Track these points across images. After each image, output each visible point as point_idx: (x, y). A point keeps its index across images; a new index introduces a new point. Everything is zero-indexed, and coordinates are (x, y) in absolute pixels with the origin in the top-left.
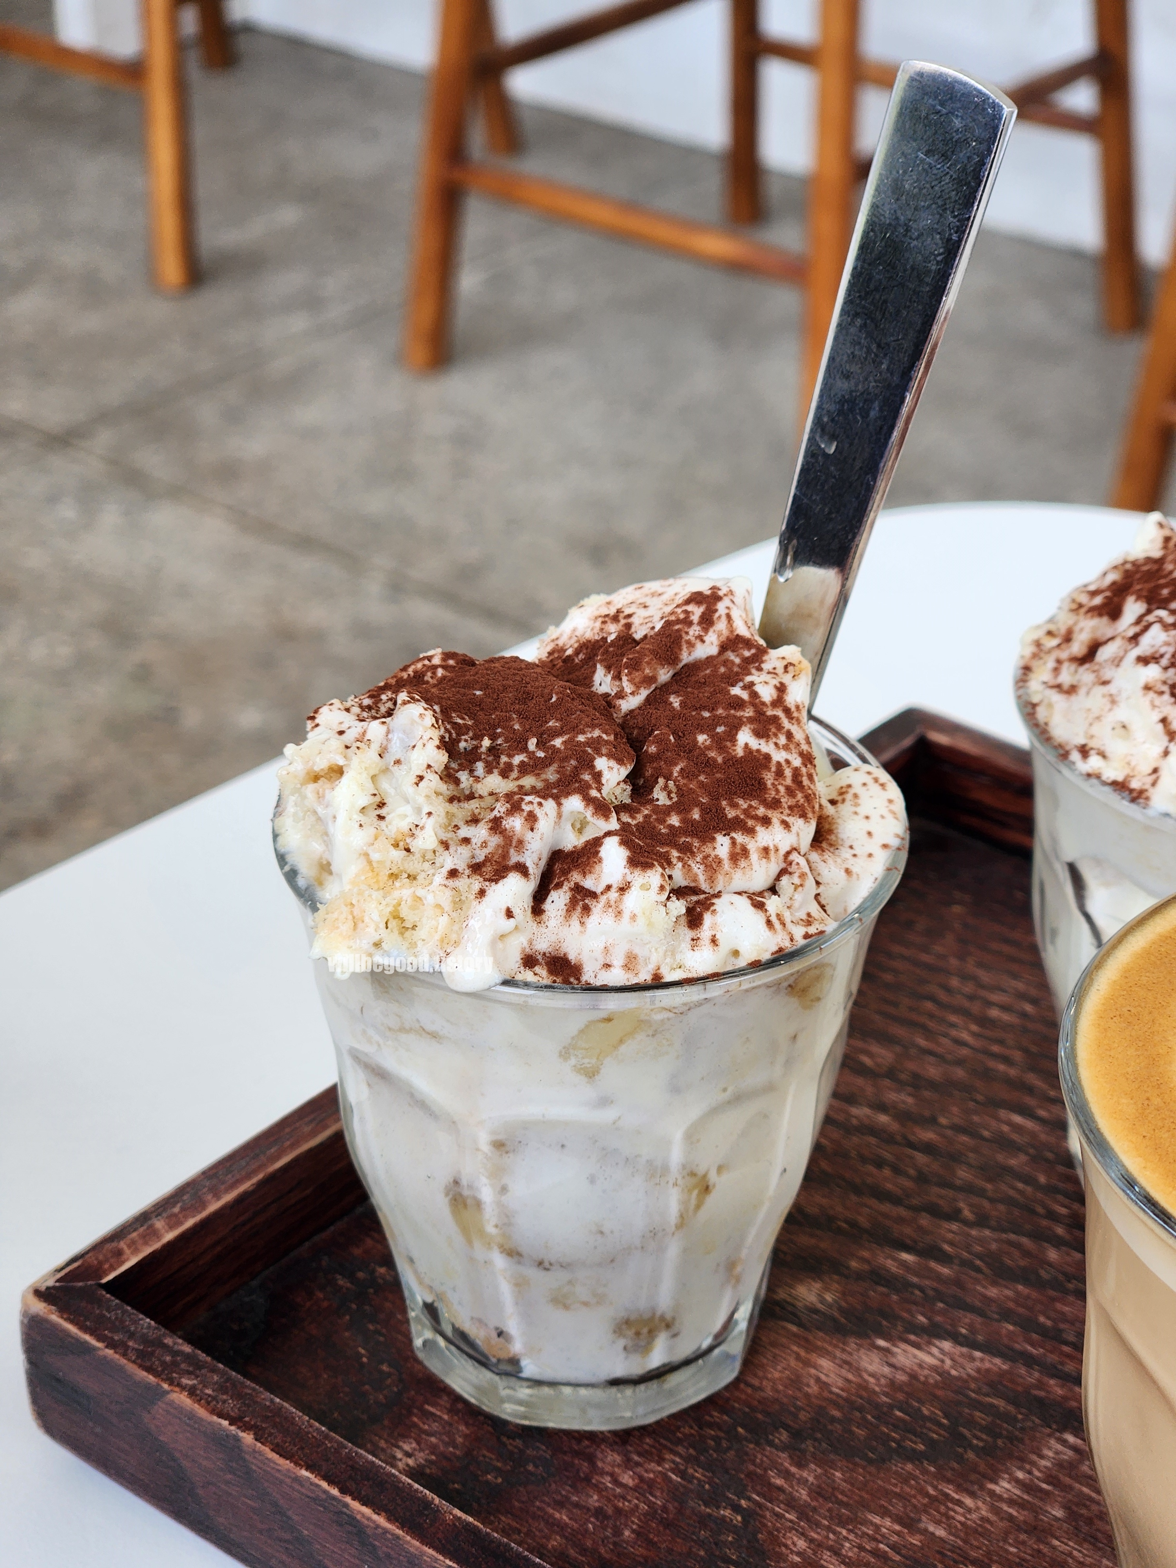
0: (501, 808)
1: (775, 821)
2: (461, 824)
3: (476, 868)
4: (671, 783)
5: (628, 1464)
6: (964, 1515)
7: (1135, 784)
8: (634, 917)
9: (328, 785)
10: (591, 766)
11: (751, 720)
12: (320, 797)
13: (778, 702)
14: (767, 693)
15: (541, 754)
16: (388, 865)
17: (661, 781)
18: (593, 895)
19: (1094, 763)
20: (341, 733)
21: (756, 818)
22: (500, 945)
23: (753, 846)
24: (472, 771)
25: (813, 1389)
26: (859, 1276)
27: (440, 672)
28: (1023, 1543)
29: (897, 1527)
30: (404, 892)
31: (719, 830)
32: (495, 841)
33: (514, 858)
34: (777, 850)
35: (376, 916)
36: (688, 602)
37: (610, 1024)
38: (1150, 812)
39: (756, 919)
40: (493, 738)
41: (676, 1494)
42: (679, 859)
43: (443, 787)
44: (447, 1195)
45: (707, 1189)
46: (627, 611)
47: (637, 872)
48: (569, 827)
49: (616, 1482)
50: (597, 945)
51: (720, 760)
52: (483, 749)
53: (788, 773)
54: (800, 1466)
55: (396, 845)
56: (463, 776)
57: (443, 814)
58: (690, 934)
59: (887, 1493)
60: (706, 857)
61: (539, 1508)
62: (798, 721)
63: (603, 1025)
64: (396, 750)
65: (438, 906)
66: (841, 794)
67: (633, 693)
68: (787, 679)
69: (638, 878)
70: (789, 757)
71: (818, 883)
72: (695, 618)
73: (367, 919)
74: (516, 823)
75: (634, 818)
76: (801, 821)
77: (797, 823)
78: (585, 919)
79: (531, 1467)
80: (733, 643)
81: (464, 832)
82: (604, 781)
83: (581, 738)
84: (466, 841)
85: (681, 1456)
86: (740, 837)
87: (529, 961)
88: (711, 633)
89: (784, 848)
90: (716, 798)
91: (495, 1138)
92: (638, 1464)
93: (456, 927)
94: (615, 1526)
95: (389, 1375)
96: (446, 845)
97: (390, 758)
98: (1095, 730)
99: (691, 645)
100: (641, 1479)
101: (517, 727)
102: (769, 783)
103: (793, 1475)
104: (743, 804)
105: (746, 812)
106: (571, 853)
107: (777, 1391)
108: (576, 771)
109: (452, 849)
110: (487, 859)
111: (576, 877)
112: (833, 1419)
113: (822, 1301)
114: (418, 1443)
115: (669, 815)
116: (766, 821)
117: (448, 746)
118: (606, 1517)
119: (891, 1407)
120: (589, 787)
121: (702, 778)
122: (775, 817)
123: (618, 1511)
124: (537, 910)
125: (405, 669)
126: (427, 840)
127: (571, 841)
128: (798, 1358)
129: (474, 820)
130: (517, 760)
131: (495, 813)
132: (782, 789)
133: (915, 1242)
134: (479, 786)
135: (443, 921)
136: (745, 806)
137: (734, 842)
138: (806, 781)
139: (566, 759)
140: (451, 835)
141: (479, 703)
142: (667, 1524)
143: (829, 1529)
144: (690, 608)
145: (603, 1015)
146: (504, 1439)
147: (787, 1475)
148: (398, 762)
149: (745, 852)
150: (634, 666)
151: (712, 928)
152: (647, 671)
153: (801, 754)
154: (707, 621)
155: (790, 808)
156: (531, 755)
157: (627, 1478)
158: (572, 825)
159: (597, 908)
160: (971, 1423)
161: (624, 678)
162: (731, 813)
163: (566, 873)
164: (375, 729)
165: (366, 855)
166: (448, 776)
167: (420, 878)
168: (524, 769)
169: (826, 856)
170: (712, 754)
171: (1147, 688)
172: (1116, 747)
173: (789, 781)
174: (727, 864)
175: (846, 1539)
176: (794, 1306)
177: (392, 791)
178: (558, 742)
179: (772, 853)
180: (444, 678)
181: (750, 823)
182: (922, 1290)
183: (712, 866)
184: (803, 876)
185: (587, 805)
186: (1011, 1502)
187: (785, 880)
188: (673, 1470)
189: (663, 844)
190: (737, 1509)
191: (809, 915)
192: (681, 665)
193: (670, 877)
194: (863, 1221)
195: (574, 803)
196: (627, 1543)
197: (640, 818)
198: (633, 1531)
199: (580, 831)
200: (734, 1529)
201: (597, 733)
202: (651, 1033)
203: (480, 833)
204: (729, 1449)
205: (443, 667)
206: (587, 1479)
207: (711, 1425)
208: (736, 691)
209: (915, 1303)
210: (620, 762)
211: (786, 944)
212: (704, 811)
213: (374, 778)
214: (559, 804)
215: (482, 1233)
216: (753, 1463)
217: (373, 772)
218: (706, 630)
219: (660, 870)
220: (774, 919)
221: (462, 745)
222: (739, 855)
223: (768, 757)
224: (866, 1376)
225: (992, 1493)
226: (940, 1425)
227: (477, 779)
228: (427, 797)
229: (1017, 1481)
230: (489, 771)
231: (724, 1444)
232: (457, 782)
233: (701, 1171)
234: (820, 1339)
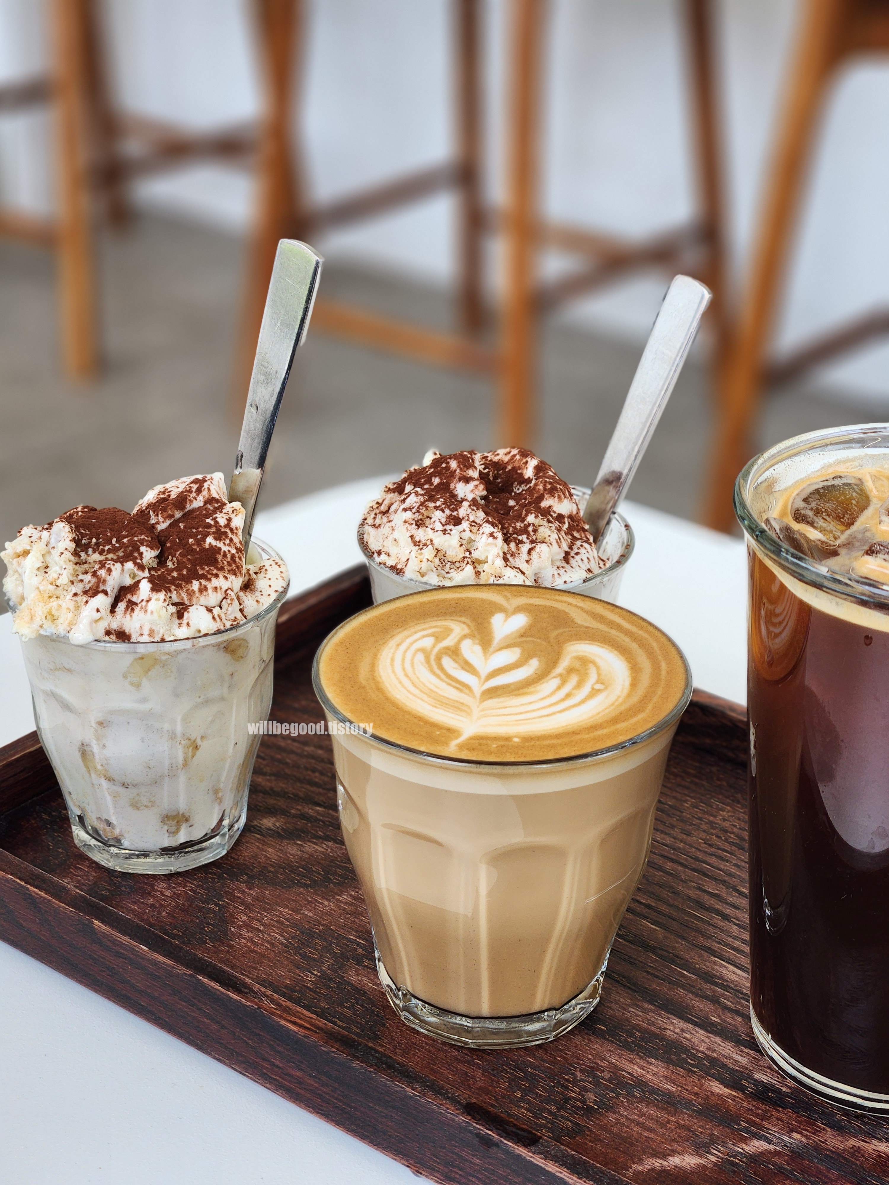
0: (97, 566)
1: (221, 576)
2: (80, 574)
3: (85, 592)
4: (175, 559)
5: (169, 888)
6: (322, 908)
7: (399, 567)
8: (152, 612)
9: (23, 558)
10: (138, 550)
11: (213, 533)
12: (19, 564)
13: (228, 525)
14: (222, 521)
15: (117, 545)
16: (47, 591)
17: (170, 557)
18: (136, 604)
19: (383, 558)
20: (31, 537)
21: (212, 574)
22: (94, 625)
23: (210, 586)
24: (86, 553)
25: (263, 860)
26: (295, 816)
27: (80, 514)
28: (348, 918)
29: (290, 912)
30: (54, 603)
31: (195, 579)
32: (94, 580)
33: (102, 588)
34: (221, 589)
35: (40, 613)
36: (192, 483)
37: (143, 661)
38: (404, 579)
39: (209, 616)
40: (98, 539)
41: (189, 898)
42: (175, 590)
43: (73, 558)
44: (79, 751)
45: (196, 747)
46: (169, 490)
47: (154, 593)
48: (128, 576)
49: (162, 894)
50: (138, 626)
51: (198, 549)
52: (93, 543)
53: (229, 556)
54: (250, 889)
55: (52, 584)
56: (83, 554)
57: (72, 569)
58: (177, 621)
59: (288, 900)
60: (188, 590)
61: (125, 904)
62: (236, 534)
63: (140, 661)
64: (53, 543)
65: (68, 609)
66: (260, 569)
67: (163, 522)
68: (232, 516)
69: (155, 596)
70: (230, 549)
71: (240, 604)
72: (194, 490)
73: (36, 615)
74: (102, 573)
75: (156, 572)
76: (233, 577)
77: (232, 578)
78: (132, 614)
79: (123, 889)
80: (210, 500)
81: (81, 577)
82: (144, 556)
83: (136, 539)
84: (82, 581)
85: (195, 885)
86: (204, 582)
87: (108, 633)
88: (200, 496)
89: (224, 588)
90: (194, 566)
91: (98, 720)
92: (174, 887)
93: (76, 618)
94: (159, 911)
95: (62, 853)
96: (72, 583)
97: (50, 546)
98: (385, 543)
99: (191, 501)
100: (174, 893)
101: (109, 534)
102: (219, 560)
103: (246, 892)
104: (207, 568)
105: (208, 572)
106: (128, 587)
107: (246, 860)
108: (132, 552)
109: (75, 584)
110: (90, 588)
111: (129, 596)
112: (270, 872)
113: (274, 825)
114: (72, 879)
115: (173, 572)
116: (217, 576)
117: (77, 542)
118: (156, 907)
119: (298, 867)
120: (137, 558)
121: (189, 557)
122: (221, 574)
123: (161, 905)
124: (113, 611)
125: (66, 513)
126: (64, 580)
127: (128, 582)
128: (258, 847)
129: (86, 573)
130: (107, 548)
131: (95, 569)
132: (225, 563)
133: (325, 803)
134: (89, 558)
135: (70, 615)
136: (207, 569)
137: (201, 584)
138: (237, 560)
139: (128, 547)
140: (75, 578)
141: (93, 525)
142: (183, 910)
143: (258, 912)
144: (192, 485)
145: (139, 656)
146: (113, 878)
147: (243, 892)
148: (53, 548)
149: (206, 588)
150: (164, 510)
151: (187, 619)
152: (170, 512)
153: (236, 548)
154: (199, 491)
155: (228, 571)
156: (113, 546)
157: (168, 893)
158: (130, 575)
159: (137, 609)
160: (335, 873)
161: (160, 515)
162: (201, 572)
163: (125, 595)
164: (45, 533)
165: (38, 588)
166: (76, 554)
167: (62, 597)
168: (109, 551)
169: (247, 594)
170: (194, 547)
171: (405, 522)
172: (393, 551)
173: (229, 559)
174: (197, 594)
175: (266, 916)
176: (260, 827)
177: (50, 560)
178: (125, 540)
179: (219, 590)
180: (81, 516)
181: (209, 576)
182: (323, 822)
183: (191, 594)
184: (232, 600)
185: (135, 566)
186: (346, 903)
187: (224, 601)
188: (189, 890)
189: (168, 583)
190: (217, 905)
191: (235, 618)
192: (186, 510)
193: (170, 597)
194: (301, 794)
195: (130, 565)
196: (164, 917)
197: (159, 573)
198: (167, 913)
199: (133, 578)
200: (214, 912)
201: (143, 537)
202: (162, 665)
203: (88, 577)
204: (218, 882)
205: (82, 512)
206: (149, 893)
207: (211, 873)
208: (209, 521)
209: (319, 827)
210: (152, 548)
211: (222, 627)
212: (189, 570)
213: (43, 555)
214: (123, 565)
215: (95, 768)
216: (228, 888)
217: (43, 552)
218: (198, 495)
219: (164, 593)
220: (216, 616)
221: (83, 541)
222: (203, 589)
223: (220, 549)
224: (289, 855)
225: (338, 900)
226: (320, 874)
227: (89, 556)
228: (65, 562)
229: (351, 895)
230: (94, 552)
231: (216, 880)
232: (80, 556)
233: (193, 738)
234: (270, 840)
